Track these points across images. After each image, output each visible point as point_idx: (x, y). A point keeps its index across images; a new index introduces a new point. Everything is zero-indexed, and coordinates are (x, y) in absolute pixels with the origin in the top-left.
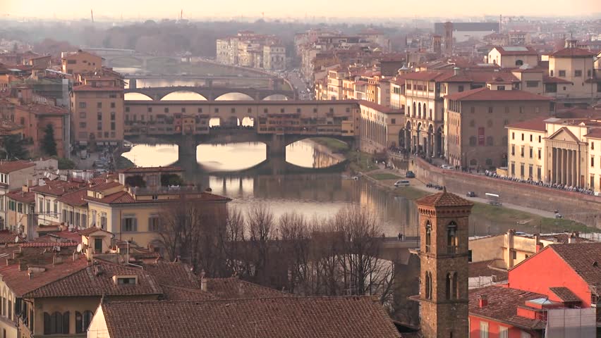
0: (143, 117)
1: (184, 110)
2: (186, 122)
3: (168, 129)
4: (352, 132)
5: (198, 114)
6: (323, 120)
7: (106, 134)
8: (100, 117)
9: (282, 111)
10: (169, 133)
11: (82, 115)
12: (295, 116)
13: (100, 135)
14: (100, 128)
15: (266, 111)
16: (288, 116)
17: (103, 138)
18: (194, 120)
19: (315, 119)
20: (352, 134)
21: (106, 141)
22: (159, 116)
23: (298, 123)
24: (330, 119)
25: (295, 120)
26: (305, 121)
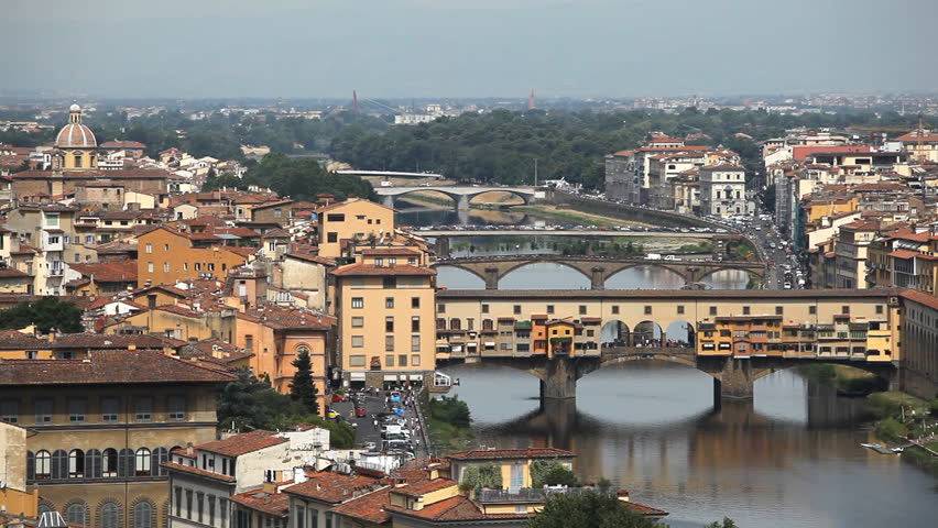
0: (471, 321)
1: (551, 309)
2: (555, 332)
3: (522, 347)
4: (888, 352)
5: (578, 317)
6: (829, 330)
7: (403, 360)
8: (390, 327)
9: (746, 310)
10: (522, 354)
11: (357, 322)
12: (770, 321)
13: (390, 362)
14: (390, 348)
15: (713, 310)
16: (758, 321)
17: (397, 367)
18: (572, 330)
19: (812, 329)
20: (887, 358)
21: (403, 373)
22: (502, 321)
23: (777, 335)
24: (842, 328)
25: (772, 329)
26: (793, 331)
